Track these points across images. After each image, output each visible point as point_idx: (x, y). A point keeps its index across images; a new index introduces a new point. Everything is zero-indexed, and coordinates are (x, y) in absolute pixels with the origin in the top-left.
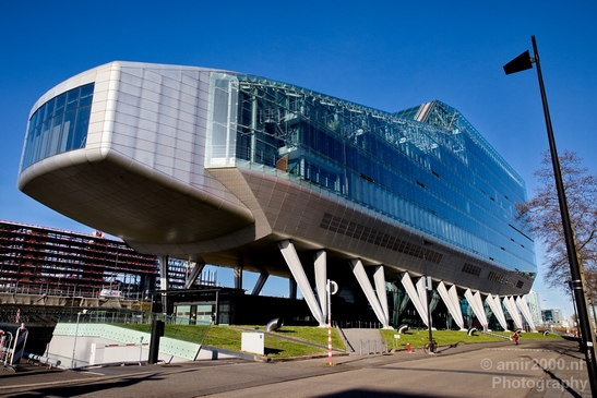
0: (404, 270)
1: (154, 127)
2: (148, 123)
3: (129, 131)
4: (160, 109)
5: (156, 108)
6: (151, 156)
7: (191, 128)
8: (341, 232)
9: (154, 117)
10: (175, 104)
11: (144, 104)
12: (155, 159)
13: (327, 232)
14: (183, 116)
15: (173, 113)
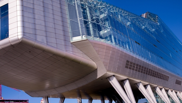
0: (156, 86)
1: (43, 23)
2: (40, 21)
3: (31, 26)
4: (44, 14)
5: (42, 13)
6: (45, 38)
7: (60, 23)
8: (133, 69)
9: (42, 18)
10: (51, 11)
11: (36, 12)
12: (47, 39)
13: (128, 70)
14: (56, 17)
15: (51, 16)
